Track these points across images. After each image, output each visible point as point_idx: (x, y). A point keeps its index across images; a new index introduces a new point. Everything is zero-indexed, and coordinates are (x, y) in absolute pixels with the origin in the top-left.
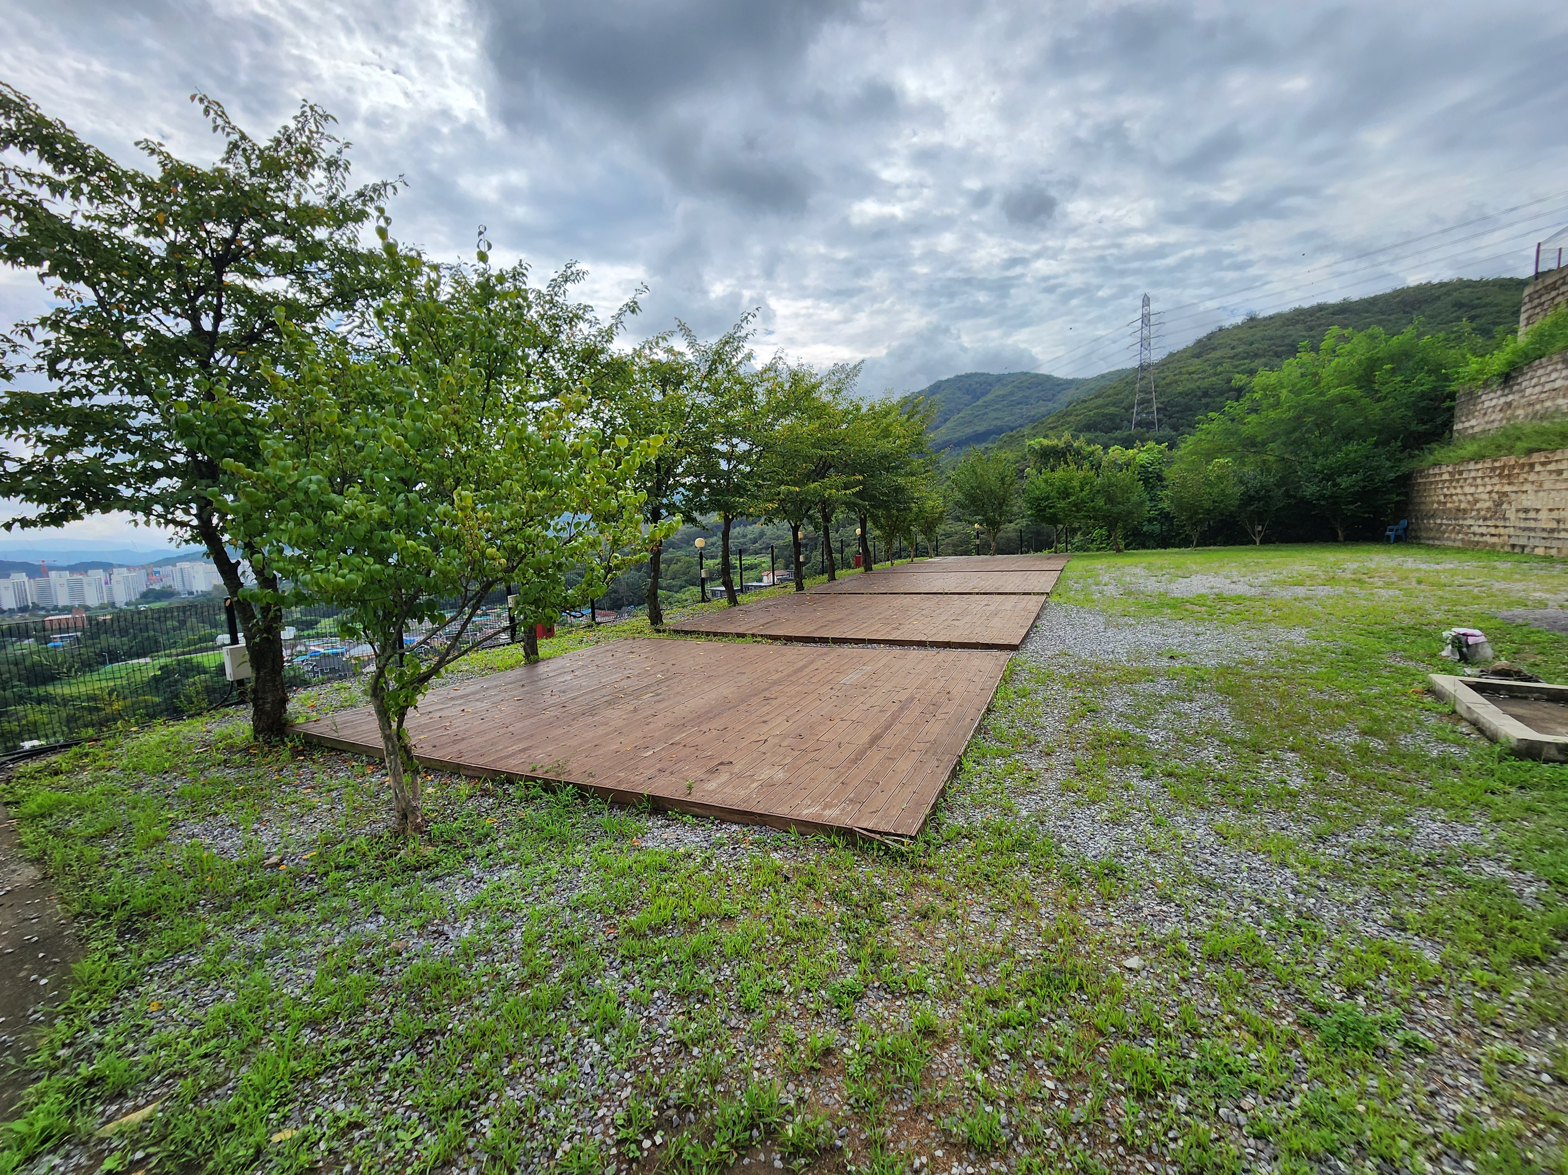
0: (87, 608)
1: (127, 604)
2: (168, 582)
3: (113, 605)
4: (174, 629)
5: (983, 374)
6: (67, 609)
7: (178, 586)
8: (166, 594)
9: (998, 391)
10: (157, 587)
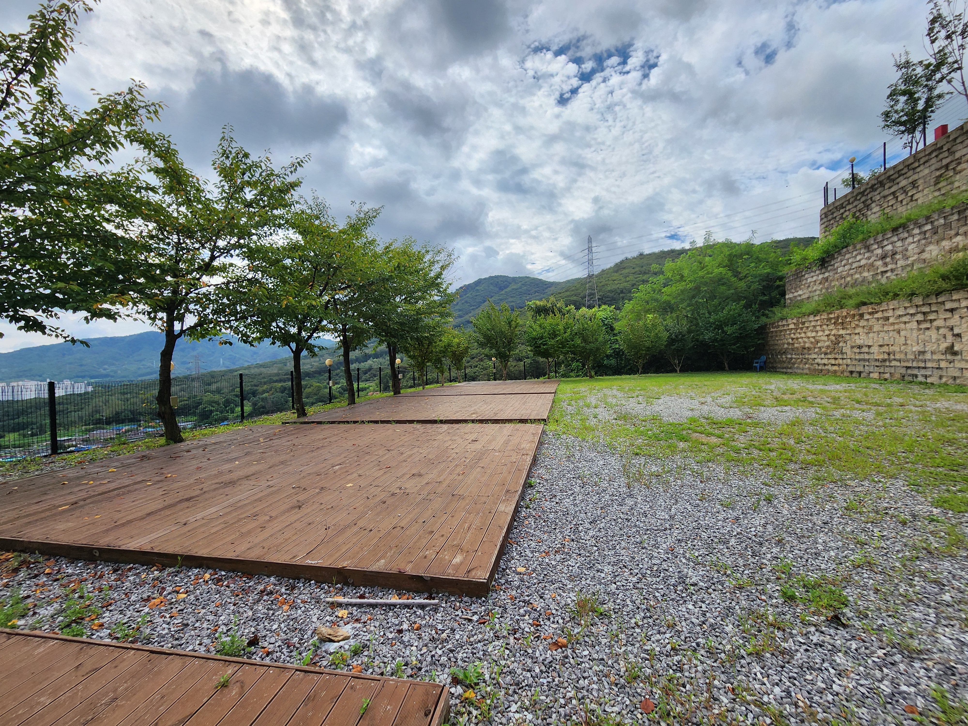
5: (505, 276)
9: (513, 286)
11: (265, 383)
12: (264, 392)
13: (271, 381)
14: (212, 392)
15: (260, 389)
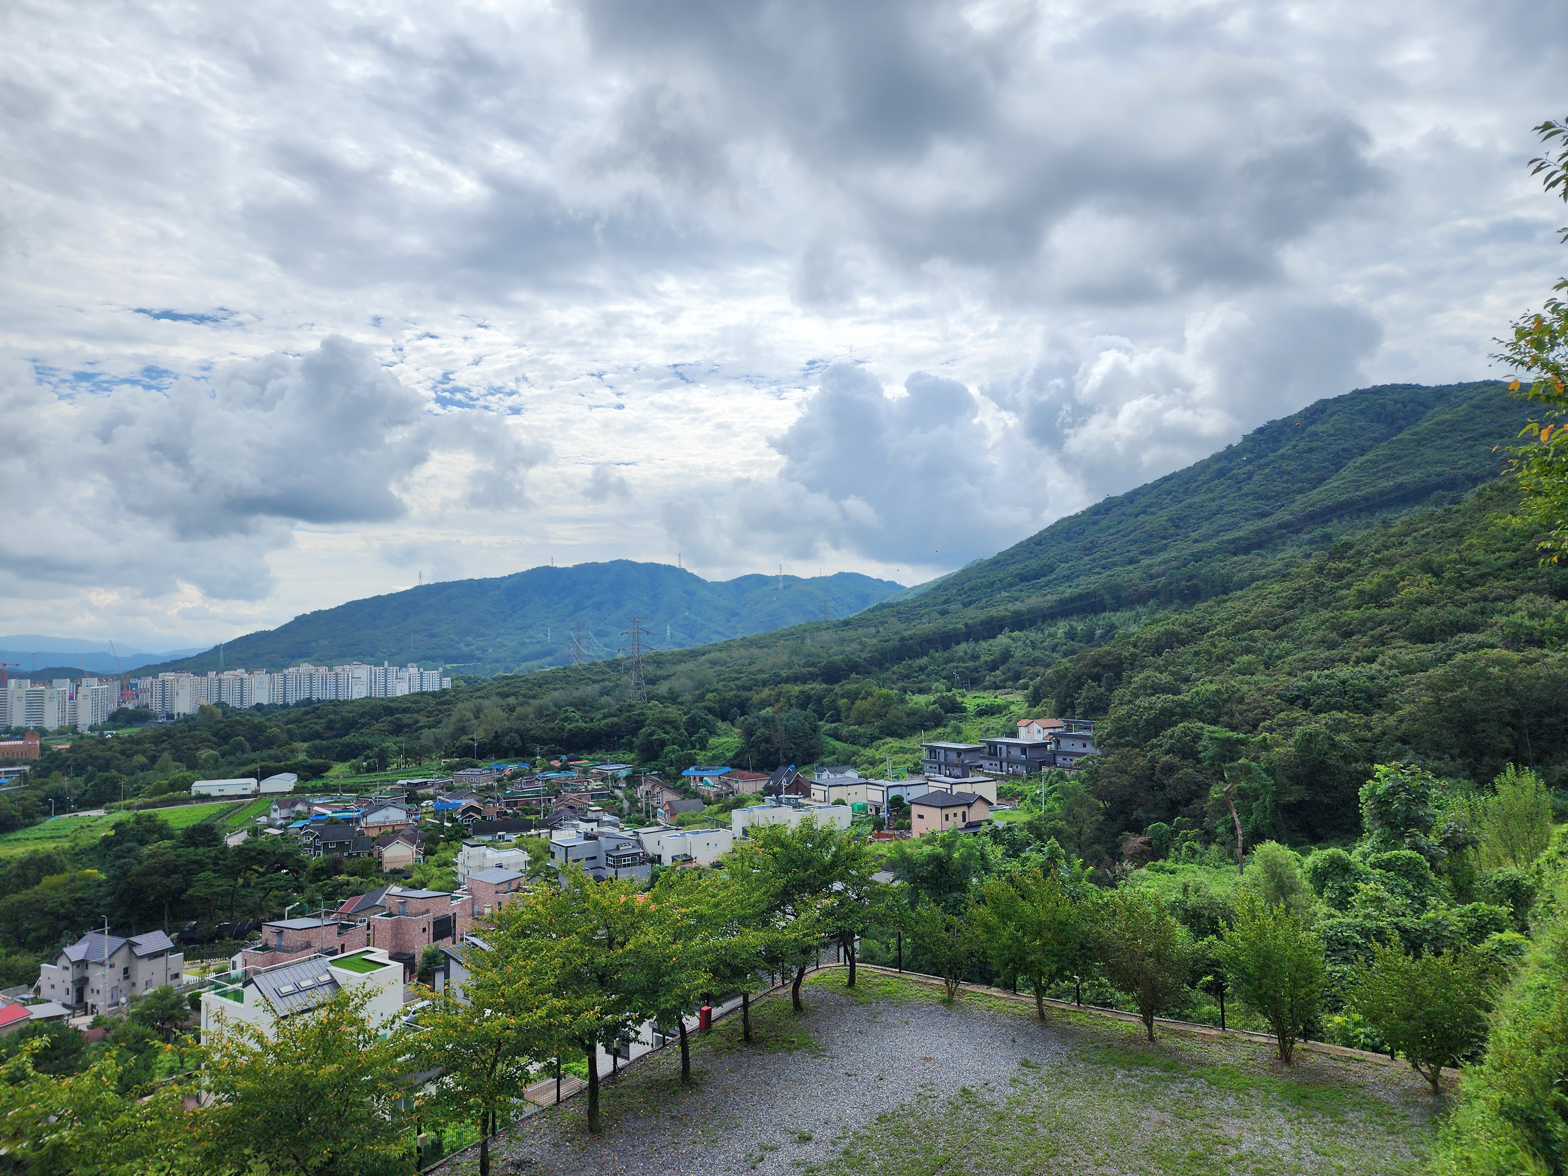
0: (42, 732)
1: (91, 729)
2: (145, 699)
3: (74, 728)
4: (143, 768)
6: (20, 733)
7: (156, 706)
8: (140, 716)
10: (130, 706)
11: (765, 684)
12: (764, 704)
13: (778, 680)
14: (661, 699)
15: (756, 698)
